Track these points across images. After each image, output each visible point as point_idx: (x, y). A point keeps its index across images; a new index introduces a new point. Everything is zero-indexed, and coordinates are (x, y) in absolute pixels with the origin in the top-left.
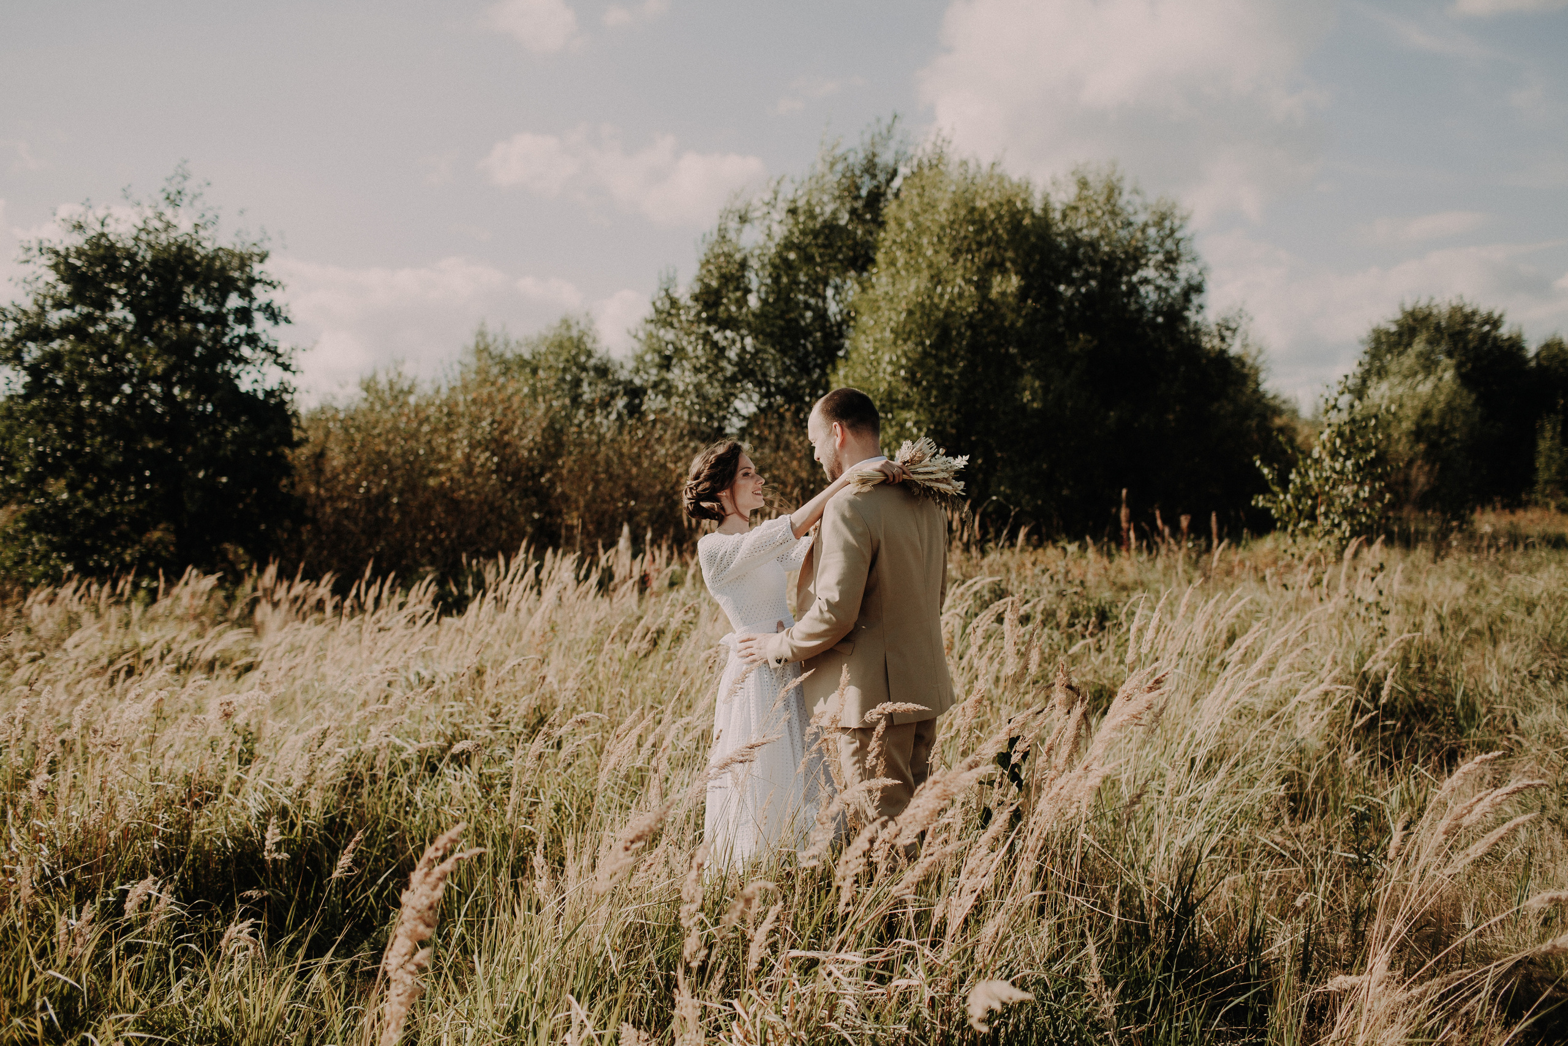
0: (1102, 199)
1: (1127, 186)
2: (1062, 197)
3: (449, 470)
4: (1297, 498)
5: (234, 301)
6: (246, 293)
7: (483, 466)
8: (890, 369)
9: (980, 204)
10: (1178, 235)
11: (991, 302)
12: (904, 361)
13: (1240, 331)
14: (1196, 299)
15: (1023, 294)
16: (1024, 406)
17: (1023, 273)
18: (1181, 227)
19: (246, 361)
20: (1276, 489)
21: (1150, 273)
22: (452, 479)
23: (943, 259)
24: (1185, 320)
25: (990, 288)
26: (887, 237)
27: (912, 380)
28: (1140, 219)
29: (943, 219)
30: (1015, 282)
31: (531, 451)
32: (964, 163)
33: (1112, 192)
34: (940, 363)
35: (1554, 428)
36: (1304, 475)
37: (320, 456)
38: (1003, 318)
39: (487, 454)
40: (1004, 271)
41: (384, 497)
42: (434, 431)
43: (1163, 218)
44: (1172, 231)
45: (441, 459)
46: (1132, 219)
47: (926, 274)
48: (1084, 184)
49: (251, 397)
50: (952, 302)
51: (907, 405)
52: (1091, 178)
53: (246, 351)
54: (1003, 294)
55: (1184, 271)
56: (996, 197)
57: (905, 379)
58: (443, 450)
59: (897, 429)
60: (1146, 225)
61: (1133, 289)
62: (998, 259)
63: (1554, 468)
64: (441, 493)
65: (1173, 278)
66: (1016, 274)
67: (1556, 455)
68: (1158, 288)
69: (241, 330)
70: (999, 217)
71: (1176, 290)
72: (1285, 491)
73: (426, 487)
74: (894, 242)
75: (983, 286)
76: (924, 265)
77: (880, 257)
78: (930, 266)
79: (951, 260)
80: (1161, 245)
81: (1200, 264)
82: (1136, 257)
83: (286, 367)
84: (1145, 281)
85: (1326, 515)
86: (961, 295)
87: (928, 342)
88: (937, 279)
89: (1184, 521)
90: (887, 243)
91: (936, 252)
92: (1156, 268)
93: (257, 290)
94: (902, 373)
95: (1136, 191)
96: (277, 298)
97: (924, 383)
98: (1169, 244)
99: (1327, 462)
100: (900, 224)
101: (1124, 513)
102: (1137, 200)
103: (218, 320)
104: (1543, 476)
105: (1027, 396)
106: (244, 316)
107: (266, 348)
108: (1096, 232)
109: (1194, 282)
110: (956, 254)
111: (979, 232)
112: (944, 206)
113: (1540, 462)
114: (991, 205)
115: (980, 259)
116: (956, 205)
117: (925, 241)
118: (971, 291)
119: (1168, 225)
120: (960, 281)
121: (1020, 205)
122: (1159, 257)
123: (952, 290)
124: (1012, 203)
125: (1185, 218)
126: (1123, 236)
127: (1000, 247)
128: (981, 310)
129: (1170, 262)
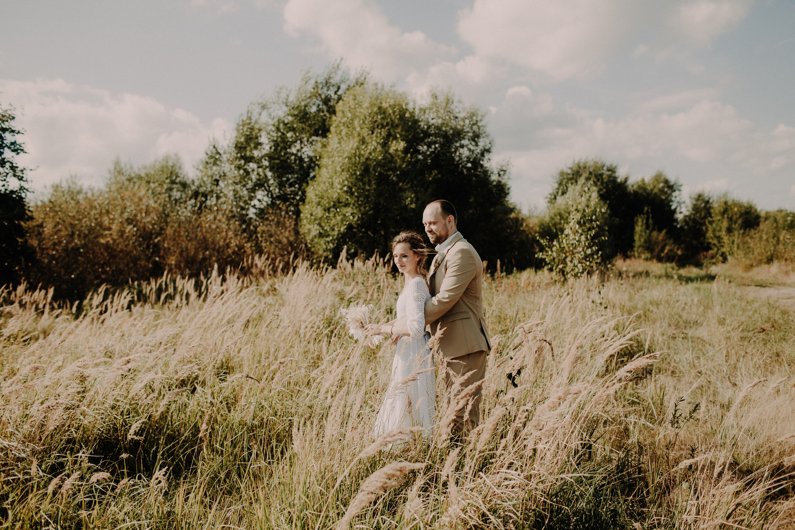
0: (444, 104)
1: (456, 99)
2: (423, 102)
3: (111, 235)
4: (558, 254)
7: (129, 232)
8: (339, 186)
9: (385, 105)
10: (479, 124)
11: (390, 154)
12: (346, 183)
13: (508, 172)
14: (487, 155)
15: (406, 151)
16: (406, 207)
17: (407, 140)
18: (481, 120)
20: (547, 249)
21: (465, 142)
22: (113, 239)
23: (365, 132)
24: (481, 166)
25: (389, 147)
26: (336, 120)
27: (350, 192)
28: (461, 115)
29: (366, 112)
30: (402, 145)
31: (153, 225)
32: (376, 84)
33: (448, 101)
34: (364, 184)
35: (642, 221)
36: (560, 242)
37: (41, 226)
38: (395, 163)
39: (131, 226)
40: (395, 138)
41: (76, 249)
43: (473, 115)
44: (477, 122)
45: (106, 229)
46: (457, 115)
47: (357, 139)
48: (435, 97)
50: (370, 154)
51: (347, 205)
52: (438, 94)
54: (397, 150)
55: (482, 143)
56: (392, 102)
57: (346, 192)
58: (107, 224)
59: (342, 216)
60: (463, 120)
61: (457, 149)
62: (392, 133)
63: (642, 240)
64: (107, 246)
65: (477, 145)
66: (403, 140)
67: (643, 234)
68: (470, 150)
70: (394, 112)
71: (478, 150)
72: (552, 250)
73: (99, 244)
74: (340, 122)
75: (385, 145)
76: (356, 135)
77: (332, 129)
78: (359, 135)
79: (370, 133)
80: (472, 128)
81: (490, 139)
82: (458, 134)
83: (21, 179)
84: (463, 146)
85: (571, 261)
86: (375, 151)
87: (358, 173)
88: (363, 141)
90: (337, 122)
91: (361, 129)
92: (469, 140)
93: (7, 135)
94: (345, 188)
95: (460, 102)
96: (19, 139)
97: (356, 194)
98: (475, 128)
100: (344, 113)
102: (461, 106)
104: (637, 243)
105: (408, 201)
108: (440, 121)
109: (487, 148)
110: (372, 129)
111: (383, 119)
112: (366, 105)
113: (636, 237)
114: (390, 106)
115: (384, 132)
116: (372, 105)
117: (356, 123)
118: (379, 148)
119: (475, 118)
120: (374, 143)
121: (404, 107)
122: (470, 134)
123: (371, 148)
124: (400, 105)
125: (483, 116)
126: (453, 123)
127: (394, 126)
128: (385, 158)
129: (476, 137)
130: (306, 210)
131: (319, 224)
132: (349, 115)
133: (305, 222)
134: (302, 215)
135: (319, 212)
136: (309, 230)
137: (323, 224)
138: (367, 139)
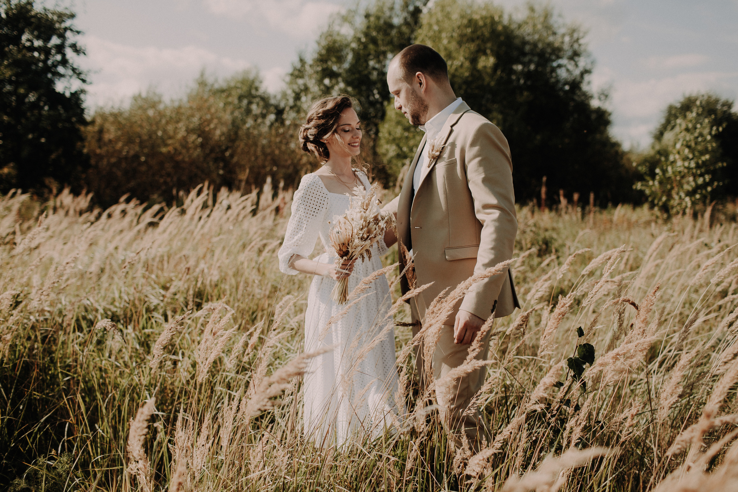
0: (542, 19)
1: (556, 12)
2: (520, 16)
3: (174, 144)
4: (661, 183)
5: (55, 41)
6: (62, 36)
7: (193, 142)
9: (476, 17)
10: (581, 41)
11: (478, 71)
13: (610, 96)
14: (587, 77)
15: (495, 67)
17: (497, 56)
18: (583, 37)
19: (62, 76)
20: (648, 178)
21: (564, 61)
22: (175, 149)
23: (453, 46)
24: (580, 89)
25: (478, 63)
28: (561, 31)
29: (455, 24)
30: (491, 60)
31: (220, 137)
33: (547, 16)
36: (664, 171)
37: (101, 131)
38: (483, 80)
39: (196, 136)
40: (485, 54)
41: (136, 156)
42: (167, 123)
43: (574, 31)
44: (578, 39)
45: (170, 138)
46: (557, 31)
48: (532, 9)
49: (61, 96)
50: (456, 70)
52: (537, 7)
53: (61, 69)
54: (485, 67)
55: (582, 62)
56: (484, 13)
58: (171, 133)
60: (563, 35)
61: (553, 70)
62: (483, 48)
64: (168, 156)
65: (577, 65)
66: (493, 55)
68: (568, 70)
69: (59, 57)
70: (485, 25)
71: (577, 72)
72: (653, 179)
73: (160, 153)
75: (474, 61)
76: (442, 49)
78: (446, 49)
79: (458, 47)
80: (572, 46)
81: (592, 59)
82: (557, 52)
83: (84, 81)
84: (560, 66)
86: (462, 66)
89: (576, 197)
91: (449, 42)
92: (568, 59)
93: (68, 34)
95: (560, 16)
96: (80, 41)
98: (576, 46)
99: (679, 163)
100: (430, 26)
101: (544, 190)
102: (560, 21)
103: (46, 51)
106: (60, 49)
107: (74, 70)
108: (536, 37)
109: (587, 68)
110: (460, 43)
111: (473, 32)
112: (455, 17)
114: (481, 18)
115: (473, 47)
116: (462, 17)
117: (444, 35)
118: (467, 64)
119: (575, 36)
120: (462, 59)
121: (496, 18)
122: (570, 53)
123: (457, 63)
124: (492, 18)
125: (585, 33)
126: (551, 39)
127: (484, 41)
128: (472, 75)
129: (575, 55)
130: (385, 129)
131: (398, 145)
132: (436, 28)
133: (382, 142)
134: (380, 135)
135: (399, 131)
136: (387, 151)
137: (401, 145)
138: (454, 54)
